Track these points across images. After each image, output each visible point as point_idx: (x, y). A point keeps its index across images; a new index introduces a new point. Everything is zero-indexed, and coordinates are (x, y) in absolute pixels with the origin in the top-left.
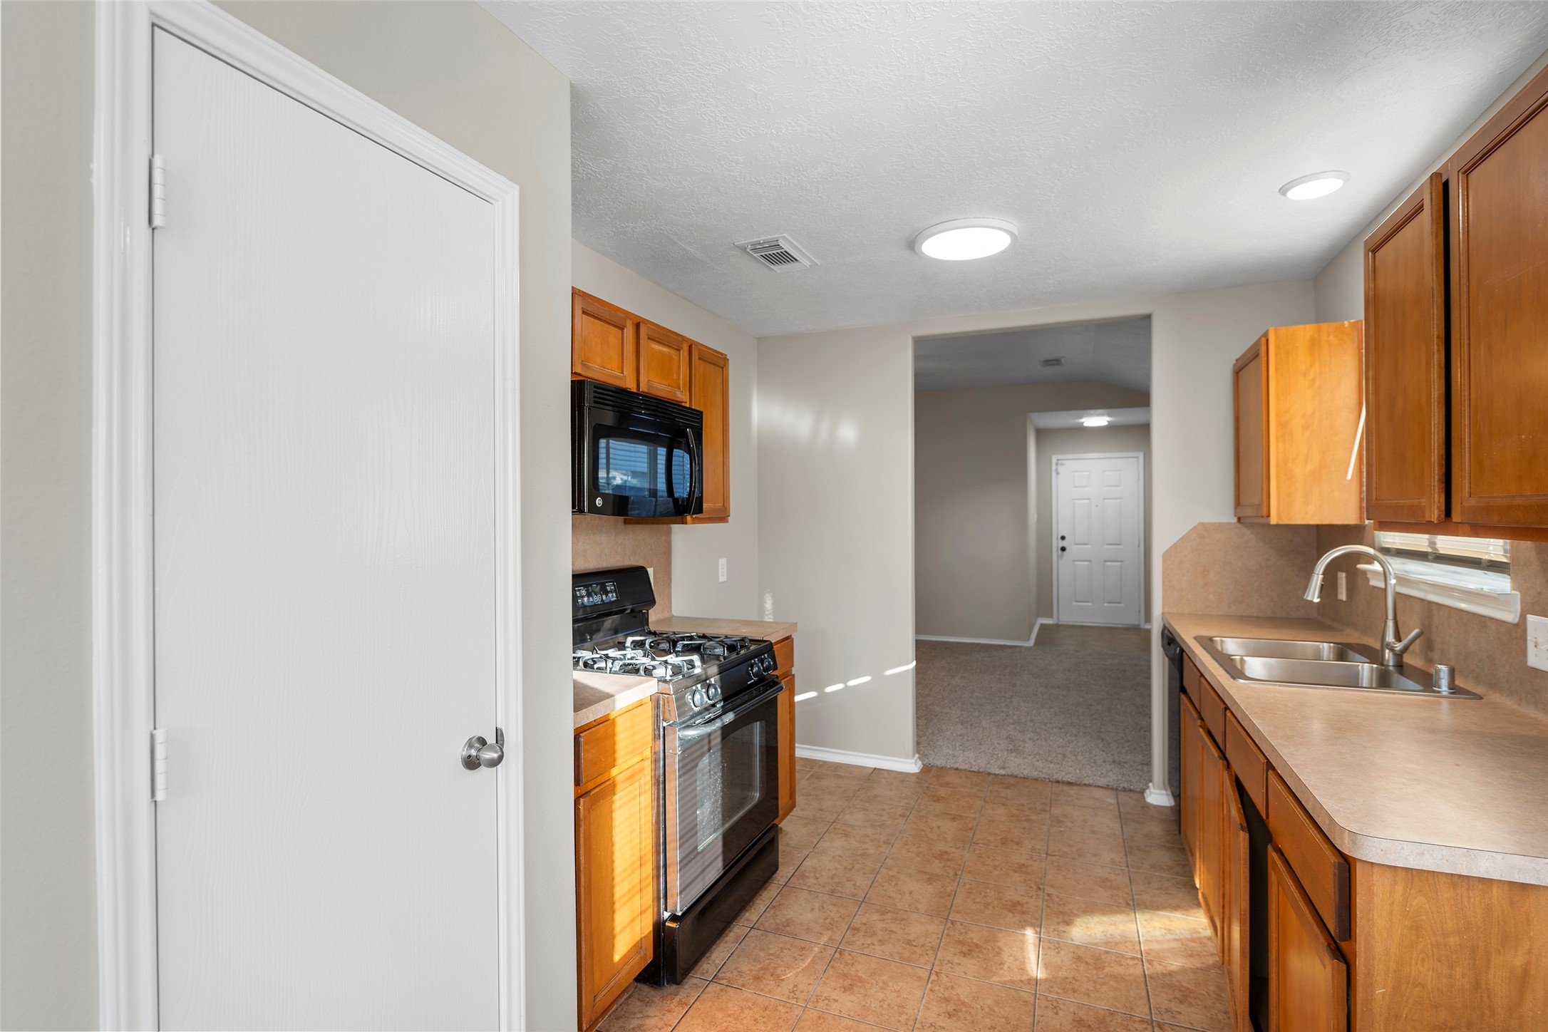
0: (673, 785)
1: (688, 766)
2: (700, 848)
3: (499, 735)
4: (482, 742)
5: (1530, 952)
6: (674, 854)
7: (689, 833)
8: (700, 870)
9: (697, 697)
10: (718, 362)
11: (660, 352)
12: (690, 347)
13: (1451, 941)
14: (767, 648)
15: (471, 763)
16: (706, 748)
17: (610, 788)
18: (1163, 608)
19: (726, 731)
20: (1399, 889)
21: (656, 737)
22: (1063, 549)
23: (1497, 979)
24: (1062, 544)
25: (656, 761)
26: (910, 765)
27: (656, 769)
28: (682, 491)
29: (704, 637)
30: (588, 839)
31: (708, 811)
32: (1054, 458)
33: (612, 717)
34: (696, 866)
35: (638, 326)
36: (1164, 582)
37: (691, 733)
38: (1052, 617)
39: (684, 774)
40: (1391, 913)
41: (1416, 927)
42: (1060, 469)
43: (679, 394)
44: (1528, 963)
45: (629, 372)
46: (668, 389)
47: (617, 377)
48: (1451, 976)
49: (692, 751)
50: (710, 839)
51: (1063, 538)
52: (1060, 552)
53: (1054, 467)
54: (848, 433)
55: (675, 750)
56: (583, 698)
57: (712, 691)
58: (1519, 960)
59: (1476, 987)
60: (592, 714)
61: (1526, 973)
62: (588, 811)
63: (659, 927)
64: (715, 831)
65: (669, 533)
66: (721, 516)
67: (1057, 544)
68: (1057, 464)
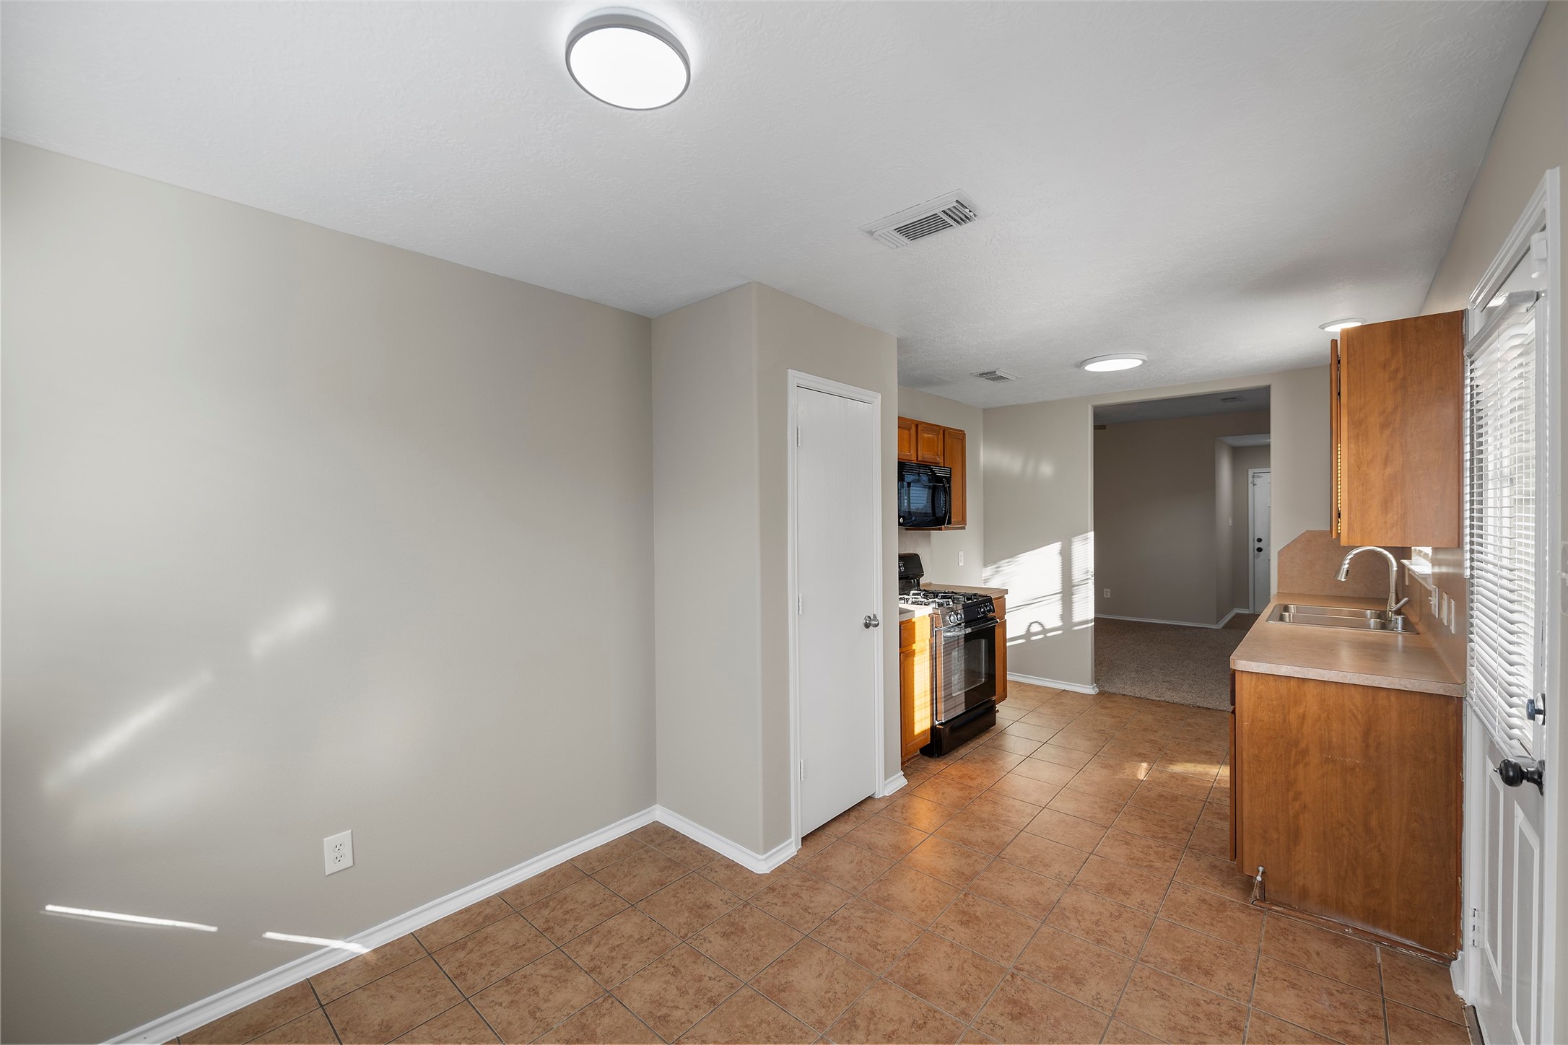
0: (940, 661)
1: (947, 653)
2: (954, 695)
3: (875, 616)
4: (869, 617)
5: (1306, 707)
6: (941, 694)
7: (948, 685)
8: (953, 706)
9: (952, 618)
10: (960, 436)
11: (929, 438)
12: (944, 431)
13: (1274, 703)
14: (988, 601)
15: (867, 626)
16: (957, 646)
17: (913, 653)
18: (1278, 589)
19: (968, 638)
20: (1253, 683)
21: (932, 636)
22: (1260, 550)
23: (1293, 718)
24: (1258, 545)
25: (931, 648)
26: (1090, 690)
27: (931, 652)
28: (940, 513)
29: (953, 592)
30: (904, 672)
31: (958, 679)
32: (1251, 472)
33: (914, 620)
34: (951, 704)
35: (917, 426)
36: (1279, 571)
37: (949, 634)
38: (1248, 608)
39: (946, 655)
40: (1250, 692)
41: (1260, 698)
42: (1257, 481)
43: (938, 459)
44: (1305, 711)
45: (913, 452)
46: (933, 457)
47: (908, 455)
48: (1274, 717)
49: (950, 644)
50: (959, 692)
51: (1259, 540)
52: (1256, 552)
53: (1250, 479)
54: (1047, 469)
55: (941, 642)
56: (902, 612)
57: (959, 616)
58: (1301, 710)
59: (1284, 721)
60: (905, 617)
61: (1304, 715)
62: (904, 660)
63: (933, 728)
64: (960, 690)
65: (929, 535)
66: (962, 524)
67: (1253, 545)
68: (1253, 477)
